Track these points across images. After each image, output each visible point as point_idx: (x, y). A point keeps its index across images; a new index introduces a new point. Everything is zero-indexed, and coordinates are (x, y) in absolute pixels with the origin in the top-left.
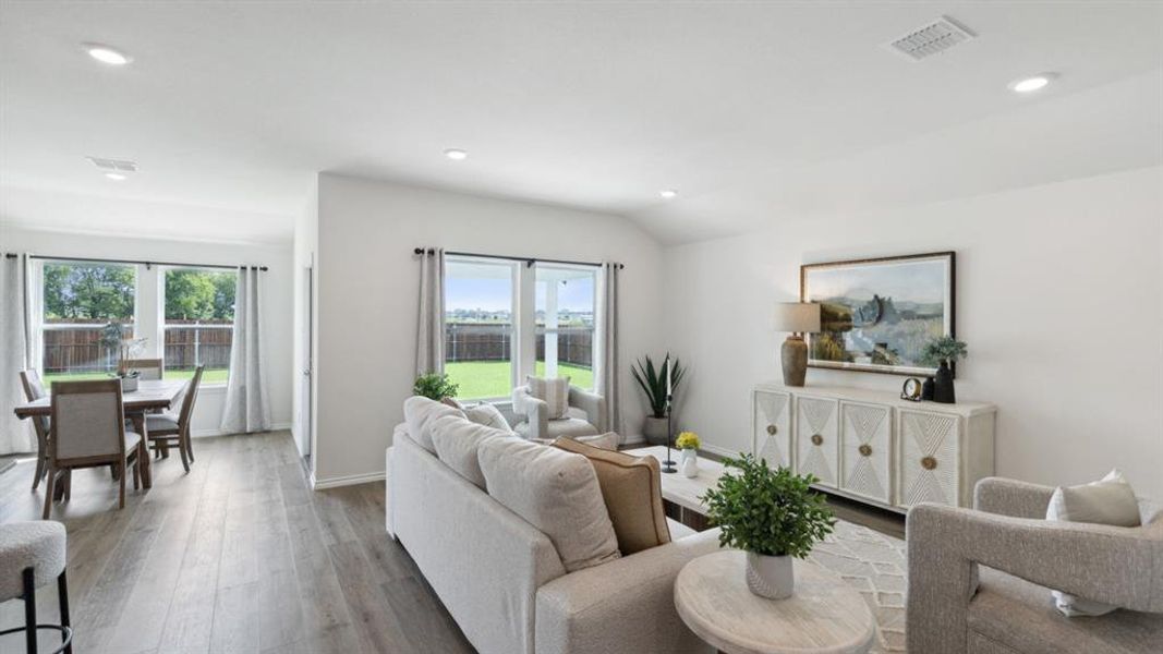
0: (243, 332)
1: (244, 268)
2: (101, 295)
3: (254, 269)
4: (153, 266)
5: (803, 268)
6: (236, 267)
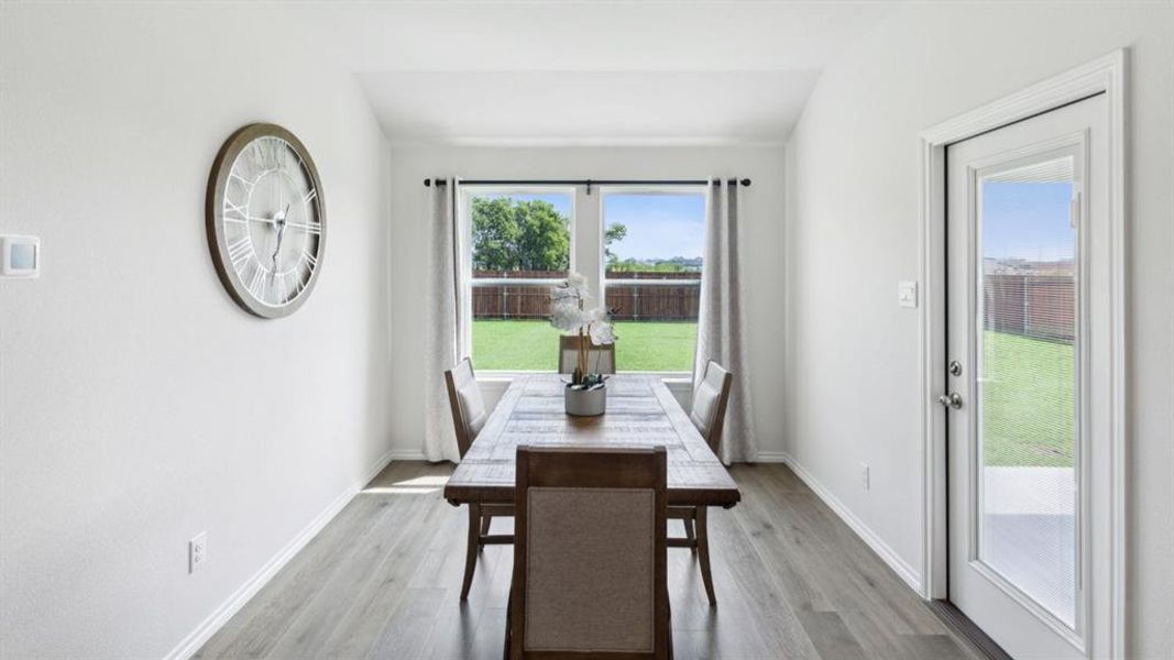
1: (717, 183)
2: (492, 249)
3: (732, 183)
4: (592, 186)
6: (705, 183)
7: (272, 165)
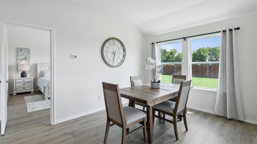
0: (224, 65)
1: (224, 31)
3: (231, 30)
4: (186, 39)
6: (220, 32)
7: (114, 44)
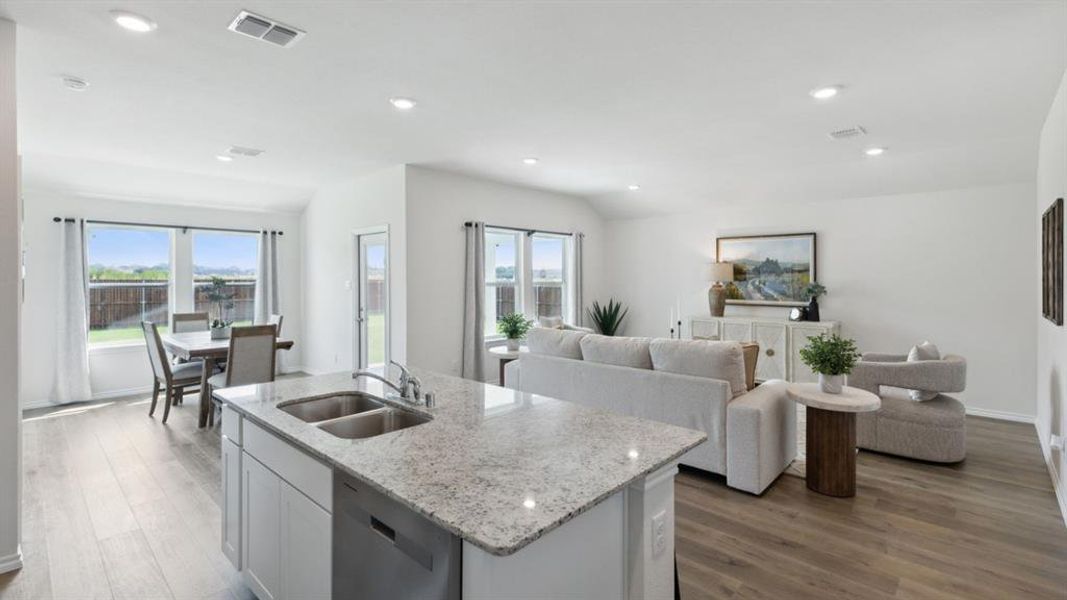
5: (718, 240)
